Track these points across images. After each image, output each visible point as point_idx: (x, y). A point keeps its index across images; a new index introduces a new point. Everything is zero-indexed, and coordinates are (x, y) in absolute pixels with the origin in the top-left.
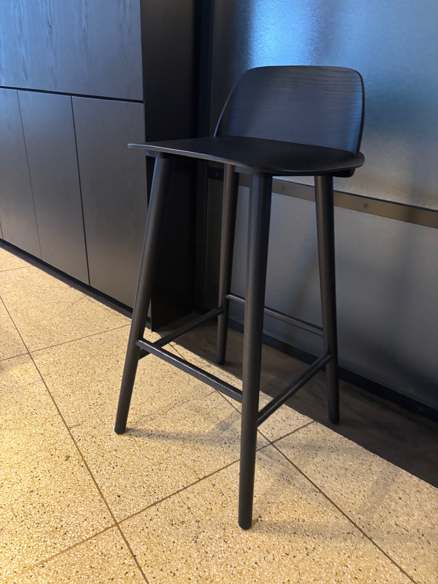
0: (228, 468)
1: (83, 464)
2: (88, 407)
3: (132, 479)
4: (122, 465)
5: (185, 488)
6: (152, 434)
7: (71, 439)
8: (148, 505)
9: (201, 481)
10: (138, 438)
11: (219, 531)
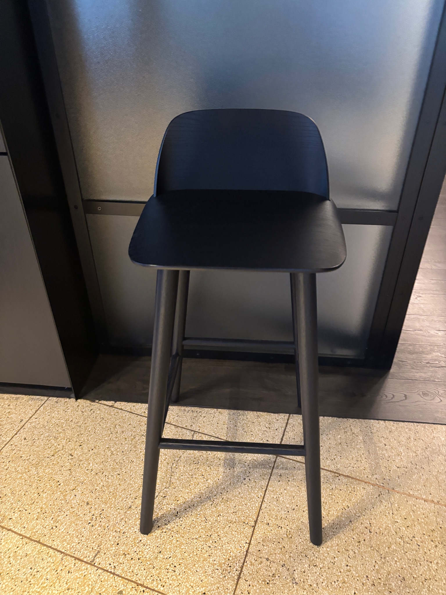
0: (265, 500)
1: (142, 589)
2: (88, 526)
3: (200, 569)
4: (179, 562)
5: (250, 544)
6: (177, 512)
7: (105, 572)
8: (236, 582)
9: (256, 527)
10: (169, 525)
11: (304, 561)
